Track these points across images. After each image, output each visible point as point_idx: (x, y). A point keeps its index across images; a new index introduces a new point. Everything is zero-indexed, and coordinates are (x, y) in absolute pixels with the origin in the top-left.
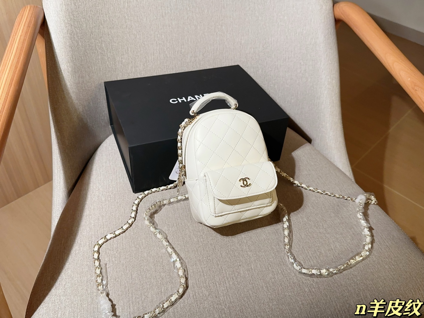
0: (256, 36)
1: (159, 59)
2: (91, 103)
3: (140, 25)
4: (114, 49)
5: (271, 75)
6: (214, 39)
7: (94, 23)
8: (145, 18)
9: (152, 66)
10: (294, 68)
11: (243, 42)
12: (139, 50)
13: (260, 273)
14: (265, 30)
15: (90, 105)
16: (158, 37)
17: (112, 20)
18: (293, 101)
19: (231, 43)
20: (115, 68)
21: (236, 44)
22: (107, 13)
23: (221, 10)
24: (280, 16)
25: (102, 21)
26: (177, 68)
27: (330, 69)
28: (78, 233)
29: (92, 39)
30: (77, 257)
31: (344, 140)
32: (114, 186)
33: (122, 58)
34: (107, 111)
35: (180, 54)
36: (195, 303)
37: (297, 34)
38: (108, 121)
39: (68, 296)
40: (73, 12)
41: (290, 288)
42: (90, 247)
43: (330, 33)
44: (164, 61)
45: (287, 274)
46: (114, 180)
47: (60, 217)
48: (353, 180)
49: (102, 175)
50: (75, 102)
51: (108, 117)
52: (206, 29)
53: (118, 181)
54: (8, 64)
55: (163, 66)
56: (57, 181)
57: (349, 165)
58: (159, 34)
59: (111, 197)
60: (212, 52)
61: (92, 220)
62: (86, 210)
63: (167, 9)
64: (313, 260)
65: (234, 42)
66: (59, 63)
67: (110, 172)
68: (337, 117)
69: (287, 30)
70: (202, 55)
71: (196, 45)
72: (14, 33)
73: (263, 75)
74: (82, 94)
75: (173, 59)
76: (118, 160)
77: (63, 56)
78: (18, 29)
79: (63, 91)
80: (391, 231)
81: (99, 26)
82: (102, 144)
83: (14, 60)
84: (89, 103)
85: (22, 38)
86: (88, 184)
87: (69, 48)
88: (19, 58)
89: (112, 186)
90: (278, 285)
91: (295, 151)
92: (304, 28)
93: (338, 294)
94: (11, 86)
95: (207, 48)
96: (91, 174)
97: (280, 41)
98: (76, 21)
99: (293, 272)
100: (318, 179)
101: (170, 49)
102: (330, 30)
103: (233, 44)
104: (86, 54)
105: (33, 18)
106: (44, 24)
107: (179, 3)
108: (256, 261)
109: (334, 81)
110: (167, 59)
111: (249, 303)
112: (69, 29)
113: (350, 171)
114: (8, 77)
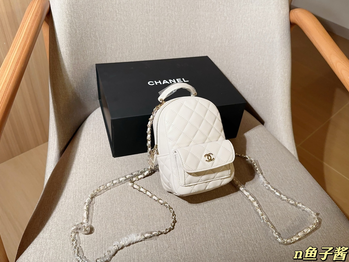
0: (224, 33)
1: (142, 47)
2: (84, 81)
3: (128, 19)
4: (105, 37)
5: (234, 66)
6: (188, 33)
7: (90, 15)
8: (133, 13)
9: (136, 53)
10: (253, 61)
11: (212, 37)
12: (126, 39)
13: (212, 232)
14: (232, 28)
15: (83, 82)
16: (142, 29)
17: (106, 13)
18: (251, 89)
19: (202, 38)
20: (105, 53)
21: (206, 38)
22: (101, 8)
23: (196, 10)
24: (244, 17)
25: (97, 13)
26: (156, 56)
27: (283, 64)
28: (65, 187)
29: (88, 29)
30: (63, 208)
31: (292, 124)
32: (98, 150)
33: (111, 45)
34: (97, 88)
35: (159, 44)
36: (157, 253)
37: (258, 33)
38: (97, 96)
39: (53, 239)
40: (73, 5)
41: (236, 246)
42: (74, 200)
43: (286, 34)
44: (146, 50)
45: (235, 234)
46: (98, 145)
47: (52, 173)
48: (297, 158)
49: (88, 141)
50: (71, 79)
51: (98, 93)
52: (183, 25)
53: (101, 146)
54: (17, 46)
55: (145, 53)
56: (52, 143)
57: (295, 146)
58: (143, 27)
59: (95, 159)
60: (186, 44)
61: (77, 177)
62: (73, 169)
63: (151, 6)
64: (257, 224)
65: (205, 37)
66: (59, 47)
67: (95, 139)
68: (287, 105)
69: (249, 29)
70: (178, 46)
71: (173, 38)
72: (24, 20)
73: (227, 65)
74: (77, 73)
75: (153, 47)
76: (103, 129)
77: (63, 41)
78: (27, 17)
79: (61, 70)
80: (325, 204)
81: (94, 18)
82: (91, 115)
83: (22, 42)
84: (82, 80)
85: (30, 25)
86: (77, 147)
87: (68, 35)
88: (26, 41)
89: (96, 150)
90: (227, 243)
91: (250, 131)
92: (264, 29)
93: (277, 254)
94: (18, 64)
95: (182, 41)
96: (80, 139)
97: (243, 38)
98: (75, 13)
99: (240, 233)
100: (267, 156)
101: (151, 40)
102: (285, 31)
103: (204, 39)
104: (82, 40)
105: (40, 9)
106: (49, 13)
107: (161, 2)
108: (210, 221)
109: (286, 75)
110: (149, 48)
111: (201, 256)
112: (69, 19)
113: (295, 151)
114: (16, 56)
